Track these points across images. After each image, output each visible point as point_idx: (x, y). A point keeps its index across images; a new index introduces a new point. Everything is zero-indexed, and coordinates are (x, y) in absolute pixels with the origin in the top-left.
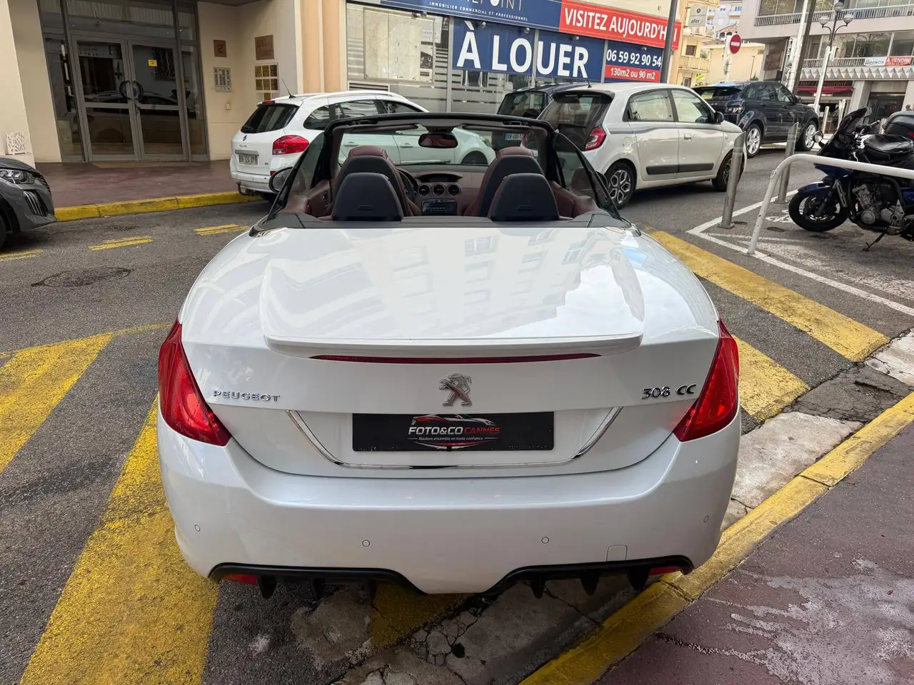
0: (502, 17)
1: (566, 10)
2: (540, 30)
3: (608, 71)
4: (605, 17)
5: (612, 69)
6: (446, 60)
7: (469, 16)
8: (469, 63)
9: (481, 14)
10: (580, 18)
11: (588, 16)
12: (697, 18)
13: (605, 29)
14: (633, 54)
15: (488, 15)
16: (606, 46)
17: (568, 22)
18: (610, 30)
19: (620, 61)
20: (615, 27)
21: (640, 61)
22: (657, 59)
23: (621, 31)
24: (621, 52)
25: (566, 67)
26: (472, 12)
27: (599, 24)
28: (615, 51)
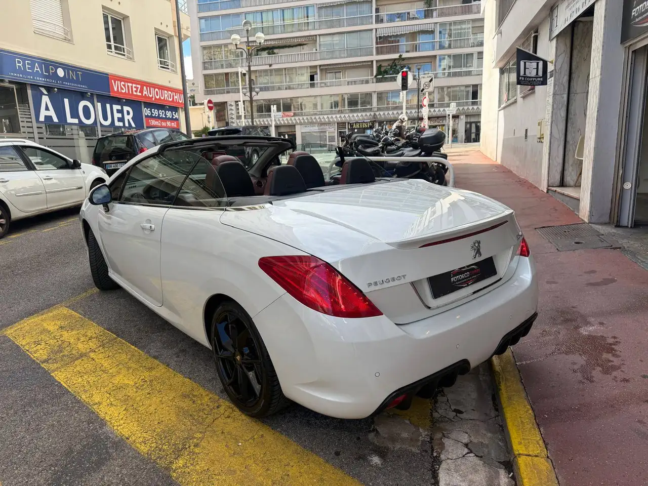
0: (68, 85)
1: (113, 81)
2: (97, 94)
3: (148, 122)
4: (139, 86)
5: (150, 121)
6: (30, 116)
7: (43, 84)
8: (49, 118)
9: (52, 83)
10: (123, 87)
11: (128, 86)
12: (194, 88)
13: (140, 94)
14: (160, 111)
15: (57, 83)
16: (143, 106)
17: (116, 89)
18: (144, 95)
19: (154, 115)
20: (146, 93)
21: (165, 115)
22: (175, 114)
23: (151, 96)
24: (153, 110)
25: (120, 120)
26: (45, 81)
27: (136, 91)
28: (149, 109)
